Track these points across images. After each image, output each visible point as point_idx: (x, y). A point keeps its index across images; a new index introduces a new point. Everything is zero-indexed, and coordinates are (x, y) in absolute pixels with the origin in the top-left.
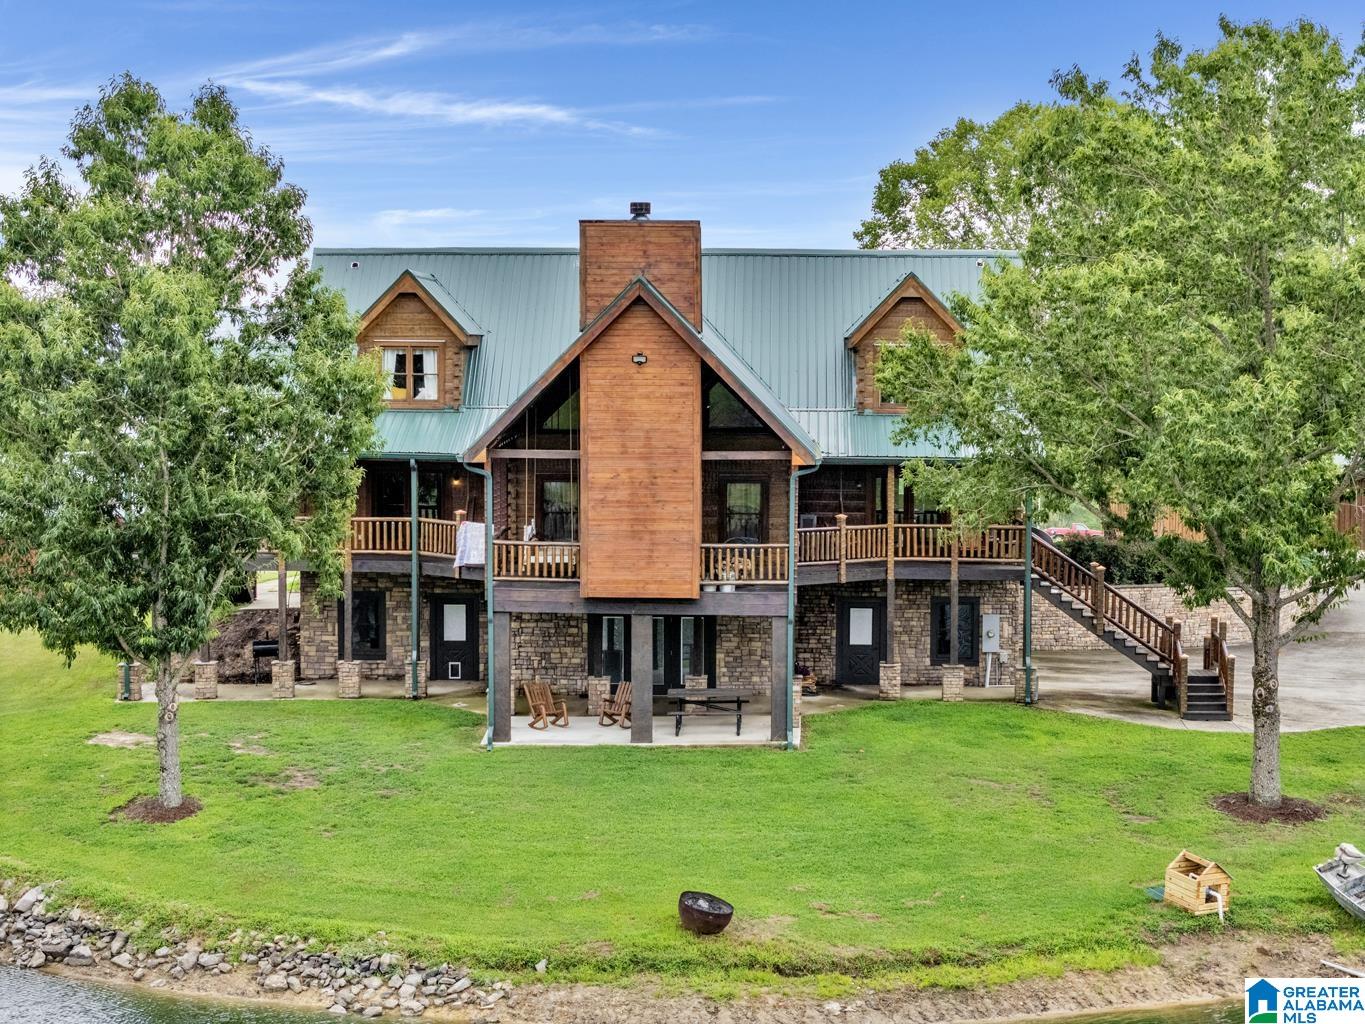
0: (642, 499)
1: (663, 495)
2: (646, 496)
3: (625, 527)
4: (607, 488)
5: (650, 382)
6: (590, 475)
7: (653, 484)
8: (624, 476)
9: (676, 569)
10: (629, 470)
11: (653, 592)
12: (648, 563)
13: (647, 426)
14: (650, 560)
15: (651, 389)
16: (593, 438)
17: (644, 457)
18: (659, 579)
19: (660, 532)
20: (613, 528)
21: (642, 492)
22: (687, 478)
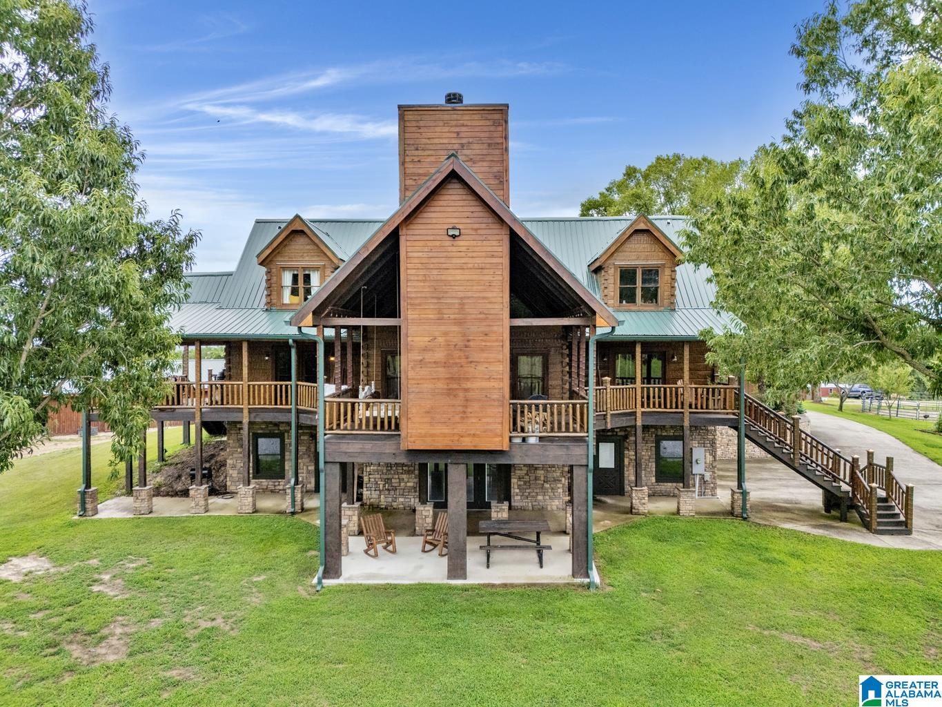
0: (457, 361)
1: (475, 356)
2: (460, 358)
3: (441, 385)
4: (425, 349)
5: (463, 254)
6: (409, 339)
7: (466, 346)
8: (441, 340)
9: (488, 423)
10: (446, 334)
11: (467, 444)
12: (463, 418)
13: (461, 295)
14: (464, 416)
15: (463, 260)
16: (412, 305)
17: (459, 322)
18: (472, 432)
19: (473, 390)
20: (431, 386)
21: (457, 354)
22: (497, 341)
